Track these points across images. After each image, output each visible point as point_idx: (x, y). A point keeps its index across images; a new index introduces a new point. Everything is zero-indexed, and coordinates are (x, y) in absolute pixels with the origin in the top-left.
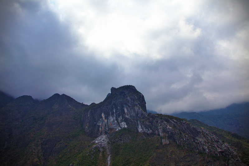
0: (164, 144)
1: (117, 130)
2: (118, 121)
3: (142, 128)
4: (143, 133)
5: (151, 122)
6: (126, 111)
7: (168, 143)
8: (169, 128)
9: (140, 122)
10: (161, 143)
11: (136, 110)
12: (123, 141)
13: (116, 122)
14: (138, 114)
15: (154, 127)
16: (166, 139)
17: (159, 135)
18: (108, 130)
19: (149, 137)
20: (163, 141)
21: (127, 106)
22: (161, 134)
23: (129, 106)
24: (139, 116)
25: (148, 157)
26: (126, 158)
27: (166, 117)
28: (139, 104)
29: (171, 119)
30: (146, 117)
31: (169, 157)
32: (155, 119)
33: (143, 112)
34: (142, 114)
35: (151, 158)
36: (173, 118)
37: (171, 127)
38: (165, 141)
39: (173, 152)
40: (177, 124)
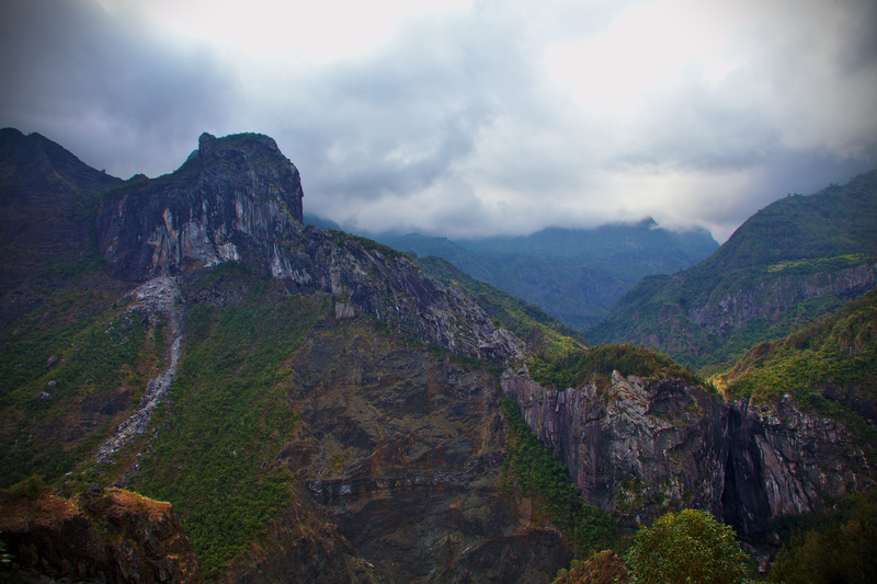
0: (339, 315)
1: (209, 265)
2: (212, 240)
3: (284, 267)
4: (284, 279)
5: (311, 252)
6: (240, 210)
7: (352, 314)
8: (358, 274)
9: (279, 247)
10: (333, 314)
11: (272, 214)
12: (223, 299)
13: (206, 240)
14: (275, 224)
15: (317, 266)
16: (348, 304)
17: (329, 290)
18: (180, 264)
19: (300, 294)
20: (339, 307)
21: (246, 198)
22: (334, 287)
23: (251, 198)
24: (277, 229)
25: (290, 349)
26: (225, 348)
27: (354, 243)
28: (281, 194)
29: (368, 249)
30: (298, 237)
31: (349, 352)
32: (322, 243)
33: (292, 220)
34: (289, 225)
35: (298, 352)
36: (373, 247)
37: (364, 273)
38: (344, 310)
39: (362, 340)
40: (384, 266)
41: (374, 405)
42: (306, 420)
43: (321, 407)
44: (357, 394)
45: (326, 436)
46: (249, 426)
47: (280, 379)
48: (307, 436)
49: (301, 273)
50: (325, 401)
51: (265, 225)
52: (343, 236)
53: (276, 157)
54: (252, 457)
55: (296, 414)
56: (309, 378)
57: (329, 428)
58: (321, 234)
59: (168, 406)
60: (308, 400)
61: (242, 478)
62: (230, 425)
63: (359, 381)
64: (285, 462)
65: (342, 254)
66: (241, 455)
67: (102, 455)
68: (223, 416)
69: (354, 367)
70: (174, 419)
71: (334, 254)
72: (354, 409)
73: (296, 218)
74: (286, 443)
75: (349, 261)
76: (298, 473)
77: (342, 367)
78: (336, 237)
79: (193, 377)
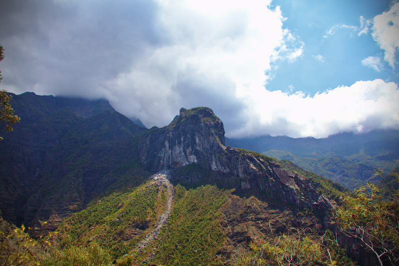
0: (243, 188)
1: (184, 165)
2: (185, 154)
3: (217, 166)
4: (217, 171)
5: (229, 159)
6: (197, 141)
7: (249, 187)
8: (252, 168)
9: (215, 157)
10: (240, 187)
11: (212, 142)
12: (190, 180)
13: (183, 154)
15: (232, 165)
16: (247, 183)
17: (238, 176)
18: (172, 164)
19: (224, 178)
20: (243, 184)
21: (200, 135)
22: (240, 175)
23: (202, 135)
24: (214, 148)
25: (221, 203)
26: (192, 202)
27: (250, 154)
28: (216, 133)
29: (256, 157)
30: (223, 152)
31: (248, 205)
32: (235, 155)
33: (220, 144)
34: (219, 147)
35: (224, 205)
36: (259, 156)
37: (254, 168)
38: (245, 185)
39: (254, 199)
40: (264, 164)
41: (261, 231)
42: (229, 237)
43: (235, 231)
44: (252, 225)
45: (238, 245)
46: (203, 238)
47: (216, 218)
48: (229, 245)
49: (225, 168)
50: (238, 229)
51: (208, 147)
52: (244, 151)
53: (213, 117)
54: (204, 253)
55: (224, 234)
56: (230, 217)
57: (240, 241)
58: (234, 150)
59: (167, 228)
60: (229, 227)
61: (200, 263)
62: (194, 238)
63: (253, 219)
64: (219, 257)
65: (244, 159)
66: (199, 252)
67: (139, 247)
68: (191, 234)
69: (251, 213)
70: (170, 234)
71: (240, 159)
72: (251, 232)
73: (222, 143)
74: (220, 248)
75: (247, 163)
76: (225, 263)
77: (245, 212)
78: (241, 152)
79: (178, 215)
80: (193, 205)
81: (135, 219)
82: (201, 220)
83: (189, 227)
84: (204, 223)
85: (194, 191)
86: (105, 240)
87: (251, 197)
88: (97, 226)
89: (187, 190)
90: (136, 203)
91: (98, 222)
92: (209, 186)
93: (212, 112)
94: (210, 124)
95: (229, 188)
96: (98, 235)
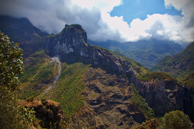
0: (95, 64)
1: (67, 53)
2: (68, 47)
3: (83, 53)
4: (83, 56)
5: (89, 50)
6: (74, 41)
7: (98, 64)
9: (82, 49)
10: (94, 64)
11: (80, 42)
12: (70, 60)
13: (66, 47)
14: (81, 44)
15: (90, 53)
17: (93, 58)
18: (61, 53)
19: (86, 59)
20: (95, 62)
21: (75, 38)
22: (94, 58)
23: (76, 38)
25: (84, 71)
26: (70, 71)
27: (98, 48)
28: (83, 37)
29: (101, 50)
30: (86, 47)
31: (97, 72)
32: (91, 48)
33: (85, 43)
34: (84, 44)
35: (86, 72)
36: (103, 49)
37: (100, 55)
38: (96, 63)
39: (100, 69)
40: (105, 53)
41: (102, 84)
42: (87, 87)
43: (90, 84)
44: (98, 81)
45: (92, 90)
46: (75, 87)
47: (82, 78)
48: (87, 90)
49: (87, 55)
50: (92, 83)
51: (79, 44)
52: (96, 47)
53: (82, 29)
54: (76, 94)
55: (85, 85)
56: (88, 78)
57: (92, 89)
58: (91, 46)
59: (58, 83)
60: (88, 82)
61: (74, 99)
62: (71, 87)
63: (99, 78)
64: (83, 96)
65: (96, 51)
66: (73, 94)
67: (45, 92)
68: (70, 85)
69: (98, 76)
70: (60, 85)
71: (94, 50)
72: (98, 85)
73: (86, 43)
74: (83, 91)
75: (97, 52)
76: (85, 98)
77: (95, 75)
78: (94, 47)
79: (64, 77)
80: (71, 72)
81: (43, 79)
82: (75, 79)
83: (69, 82)
84: (76, 80)
85: (72, 66)
86: (28, 89)
87: (98, 69)
88: (24, 83)
89: (68, 65)
90: (43, 72)
91: (24, 81)
92: (79, 63)
93: (81, 27)
94: (80, 33)
95: (89, 64)
96: (24, 87)
